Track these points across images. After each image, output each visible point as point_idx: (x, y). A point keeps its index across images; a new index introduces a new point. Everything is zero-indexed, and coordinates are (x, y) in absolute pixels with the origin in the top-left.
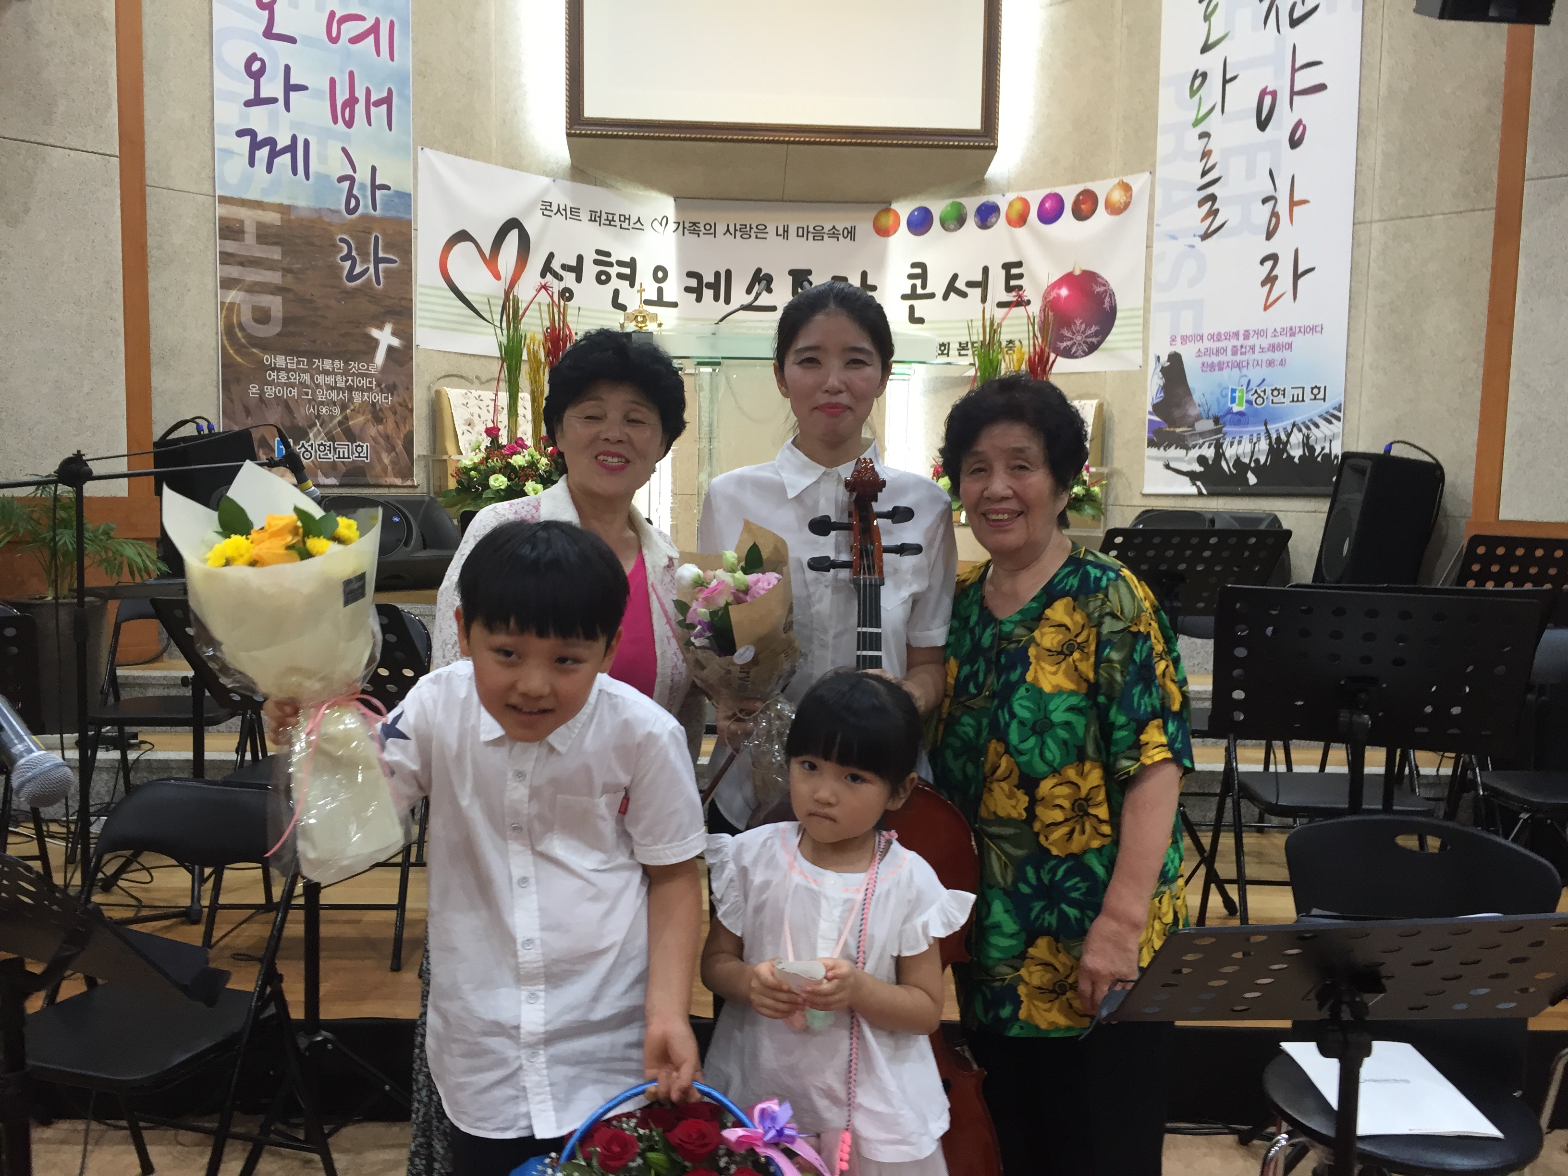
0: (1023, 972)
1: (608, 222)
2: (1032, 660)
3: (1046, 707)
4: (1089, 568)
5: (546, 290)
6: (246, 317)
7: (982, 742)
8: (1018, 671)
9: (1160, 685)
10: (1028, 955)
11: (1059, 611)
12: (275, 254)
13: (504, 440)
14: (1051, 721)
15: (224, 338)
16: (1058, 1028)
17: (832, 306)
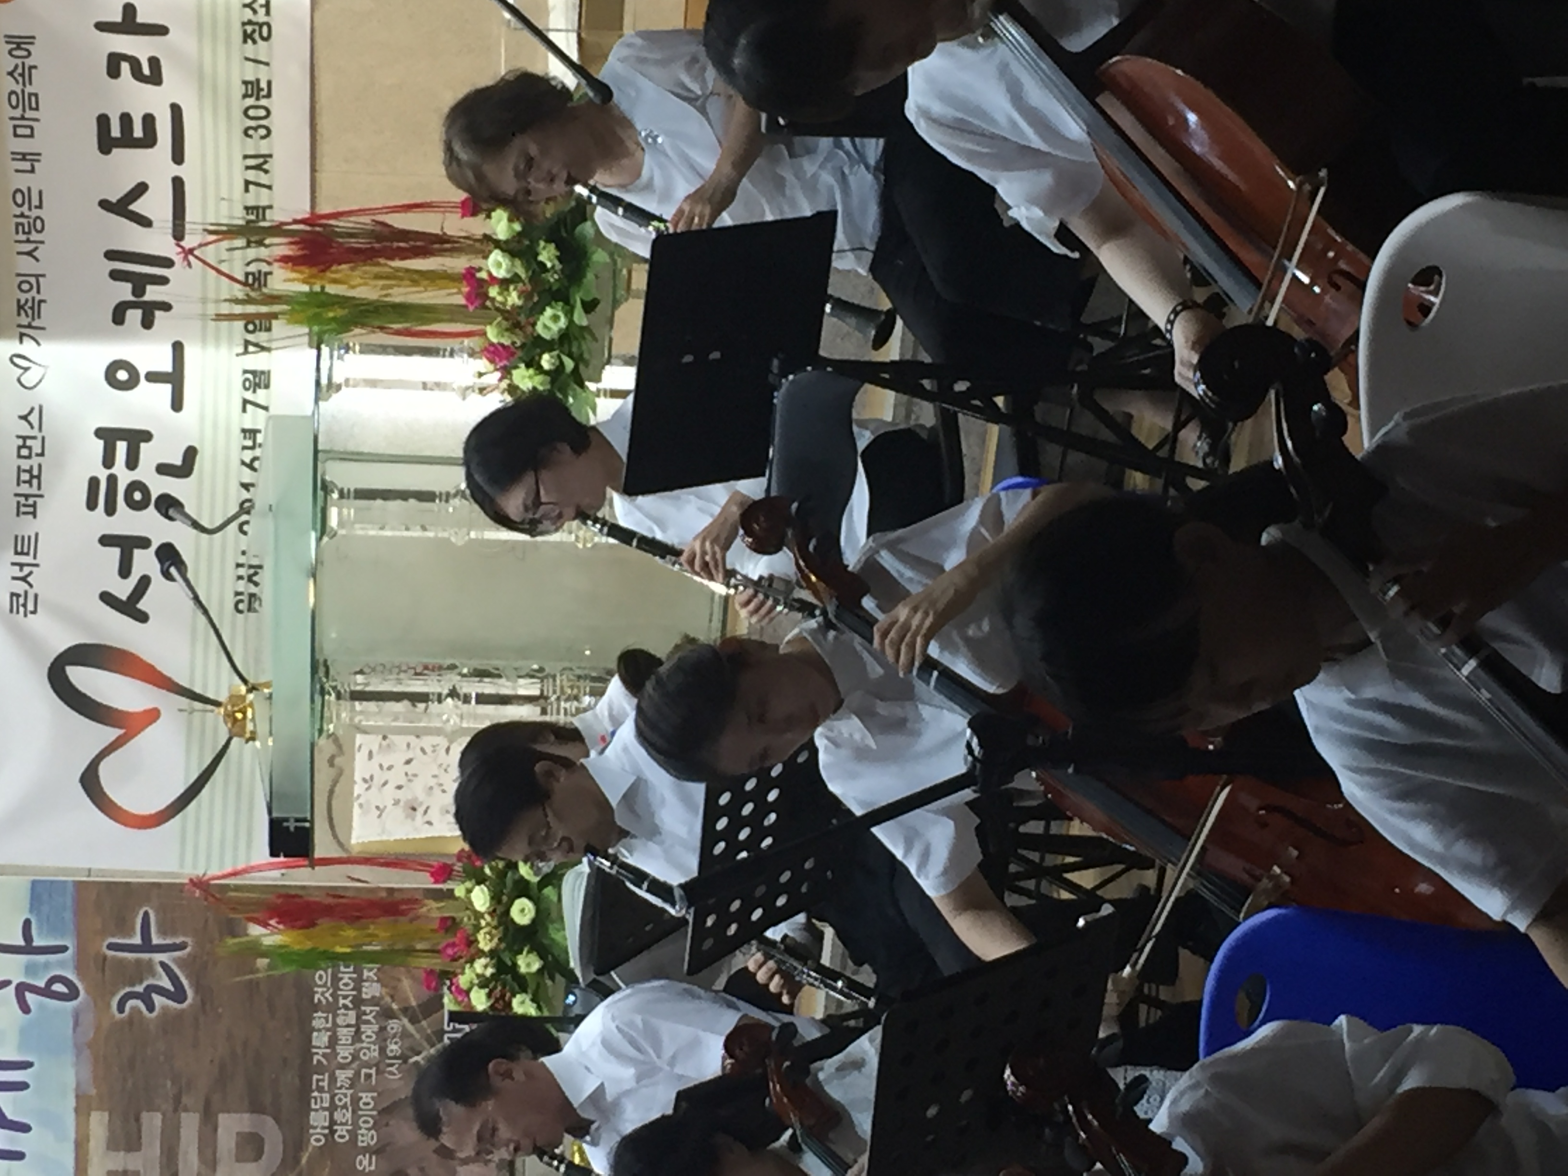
1: (35, 482)
12: (153, 1122)
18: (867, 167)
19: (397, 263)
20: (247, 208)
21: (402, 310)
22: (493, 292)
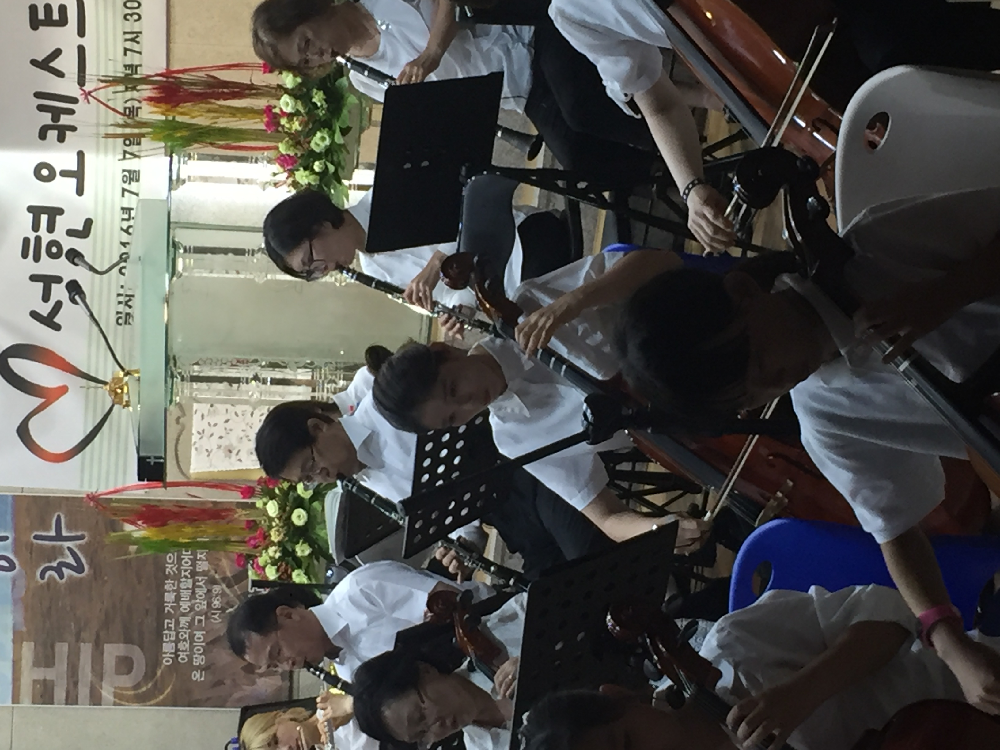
6: (126, 681)
12: (62, 649)
15: (148, 703)
18: (523, 44)
19: (222, 102)
20: (125, 66)
21: (224, 133)
22: (283, 121)
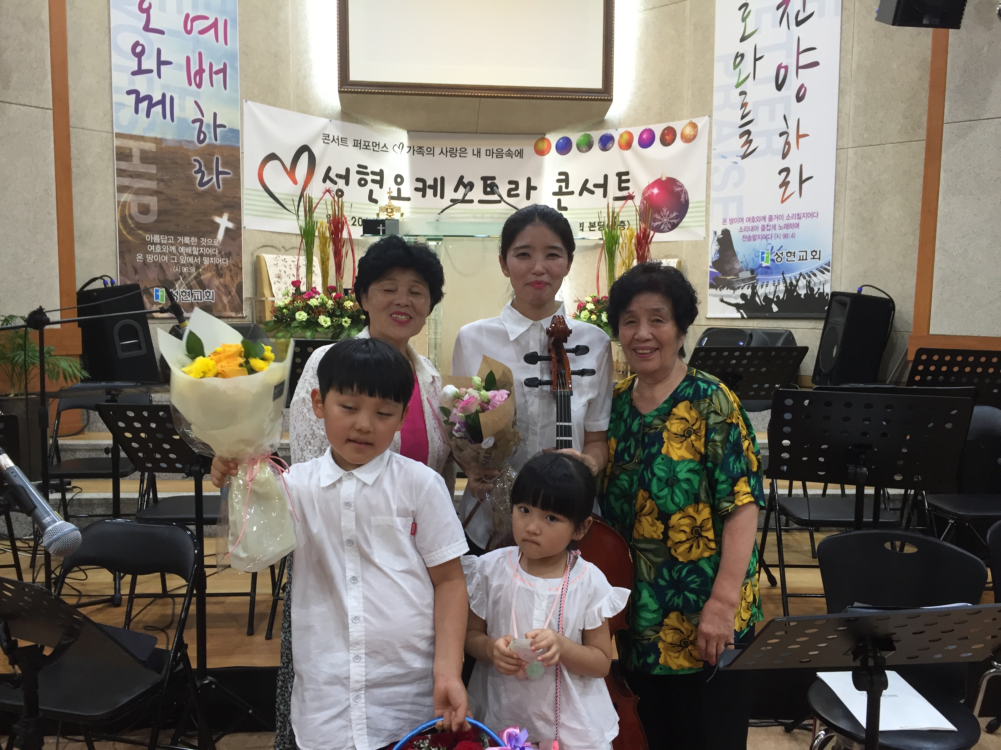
0: (661, 634)
1: (365, 147)
2: (665, 440)
3: (674, 471)
4: (699, 382)
5: (330, 193)
6: (134, 210)
7: (633, 491)
8: (657, 447)
9: (746, 456)
10: (664, 623)
11: (681, 410)
12: (152, 170)
13: (303, 288)
14: (678, 478)
15: (120, 224)
16: (683, 669)
17: (537, 220)
